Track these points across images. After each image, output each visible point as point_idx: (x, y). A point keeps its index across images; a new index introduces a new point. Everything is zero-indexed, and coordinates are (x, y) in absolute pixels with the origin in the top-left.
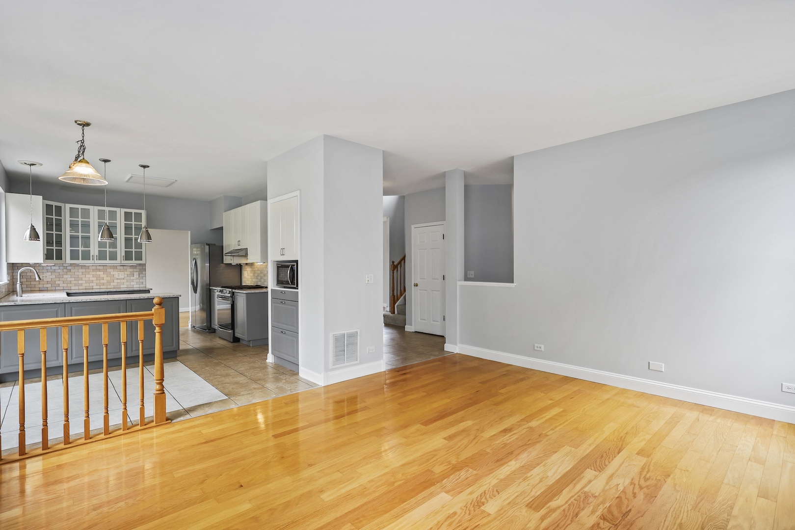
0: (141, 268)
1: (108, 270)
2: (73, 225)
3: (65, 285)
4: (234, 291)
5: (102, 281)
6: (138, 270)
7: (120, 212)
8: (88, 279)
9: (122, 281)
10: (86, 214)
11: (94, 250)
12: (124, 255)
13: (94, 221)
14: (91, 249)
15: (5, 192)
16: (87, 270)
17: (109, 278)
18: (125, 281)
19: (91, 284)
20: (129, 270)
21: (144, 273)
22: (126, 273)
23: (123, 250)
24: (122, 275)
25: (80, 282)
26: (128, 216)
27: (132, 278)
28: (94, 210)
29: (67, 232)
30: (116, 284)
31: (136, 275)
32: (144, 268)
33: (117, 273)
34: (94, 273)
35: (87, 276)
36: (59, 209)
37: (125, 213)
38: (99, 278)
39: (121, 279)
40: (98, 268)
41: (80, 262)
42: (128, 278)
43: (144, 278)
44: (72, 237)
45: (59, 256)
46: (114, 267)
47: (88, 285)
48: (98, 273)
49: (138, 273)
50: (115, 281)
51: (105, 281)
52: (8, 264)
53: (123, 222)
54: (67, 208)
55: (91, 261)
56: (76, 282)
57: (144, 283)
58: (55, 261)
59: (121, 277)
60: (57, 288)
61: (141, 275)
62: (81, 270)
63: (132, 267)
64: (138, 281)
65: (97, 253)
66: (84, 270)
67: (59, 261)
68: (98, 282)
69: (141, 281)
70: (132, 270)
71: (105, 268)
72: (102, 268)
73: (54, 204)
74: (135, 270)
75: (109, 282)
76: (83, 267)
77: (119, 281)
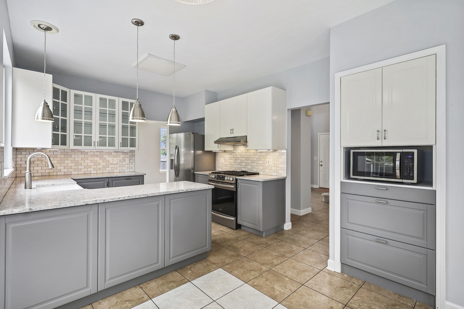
0: (131, 154)
1: (104, 156)
2: (77, 111)
3: (66, 170)
4: (237, 177)
5: (99, 167)
6: (129, 156)
7: (119, 101)
8: (86, 164)
9: (116, 166)
10: (89, 100)
11: (96, 137)
12: (121, 142)
13: (96, 108)
14: (93, 135)
15: (13, 66)
16: (86, 156)
17: (104, 164)
18: (118, 166)
19: (89, 169)
20: (122, 156)
21: (133, 158)
22: (119, 159)
23: (121, 137)
24: (116, 160)
25: (80, 167)
26: (125, 105)
27: (124, 163)
28: (96, 97)
29: (71, 119)
30: (110, 169)
31: (127, 160)
32: (133, 154)
33: (111, 159)
34: (92, 159)
35: (86, 161)
36: (64, 94)
37: (123, 102)
38: (96, 163)
39: (114, 164)
40: (96, 153)
41: (82, 148)
42: (121, 163)
43: (133, 163)
44: (75, 123)
45: (64, 143)
46: (109, 153)
47: (86, 170)
48: (96, 159)
49: (128, 159)
50: (110, 166)
51: (101, 167)
52: (13, 148)
53: (121, 111)
54: (72, 93)
55: (92, 147)
56: (76, 167)
57: (133, 168)
58: (60, 147)
59: (115, 162)
60: (59, 174)
61: (131, 161)
62: (80, 156)
63: (124, 153)
64: (128, 166)
65: (98, 140)
66: (83, 156)
67: (63, 147)
68: (95, 167)
69: (131, 166)
70: (123, 156)
71: (101, 153)
72: (98, 154)
73: (61, 88)
74: (126, 156)
75: (105, 167)
76: (82, 152)
77: (113, 166)
